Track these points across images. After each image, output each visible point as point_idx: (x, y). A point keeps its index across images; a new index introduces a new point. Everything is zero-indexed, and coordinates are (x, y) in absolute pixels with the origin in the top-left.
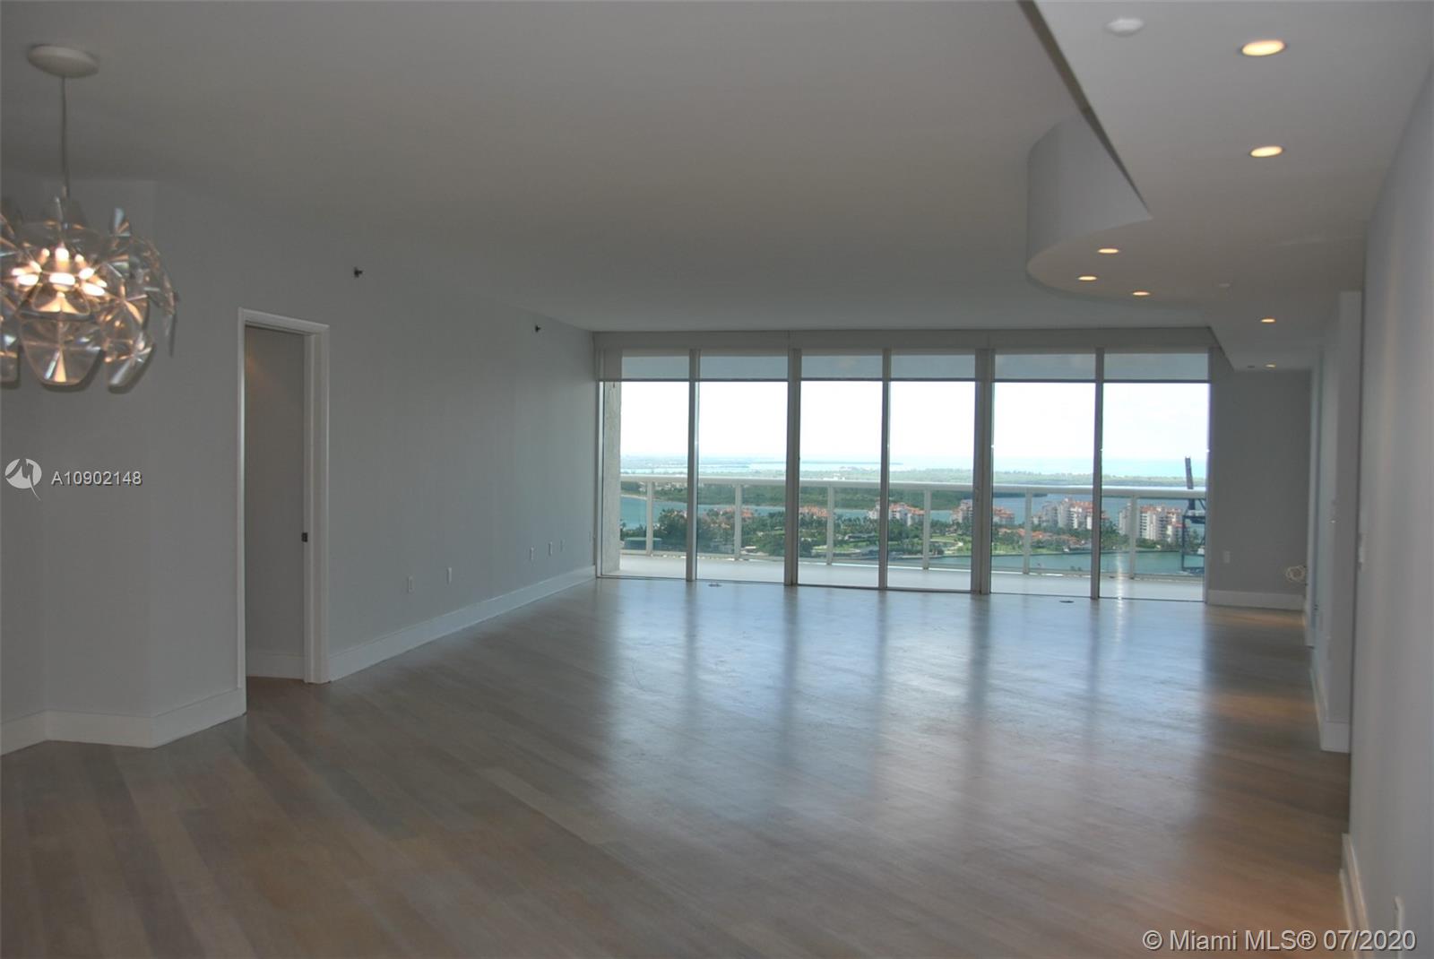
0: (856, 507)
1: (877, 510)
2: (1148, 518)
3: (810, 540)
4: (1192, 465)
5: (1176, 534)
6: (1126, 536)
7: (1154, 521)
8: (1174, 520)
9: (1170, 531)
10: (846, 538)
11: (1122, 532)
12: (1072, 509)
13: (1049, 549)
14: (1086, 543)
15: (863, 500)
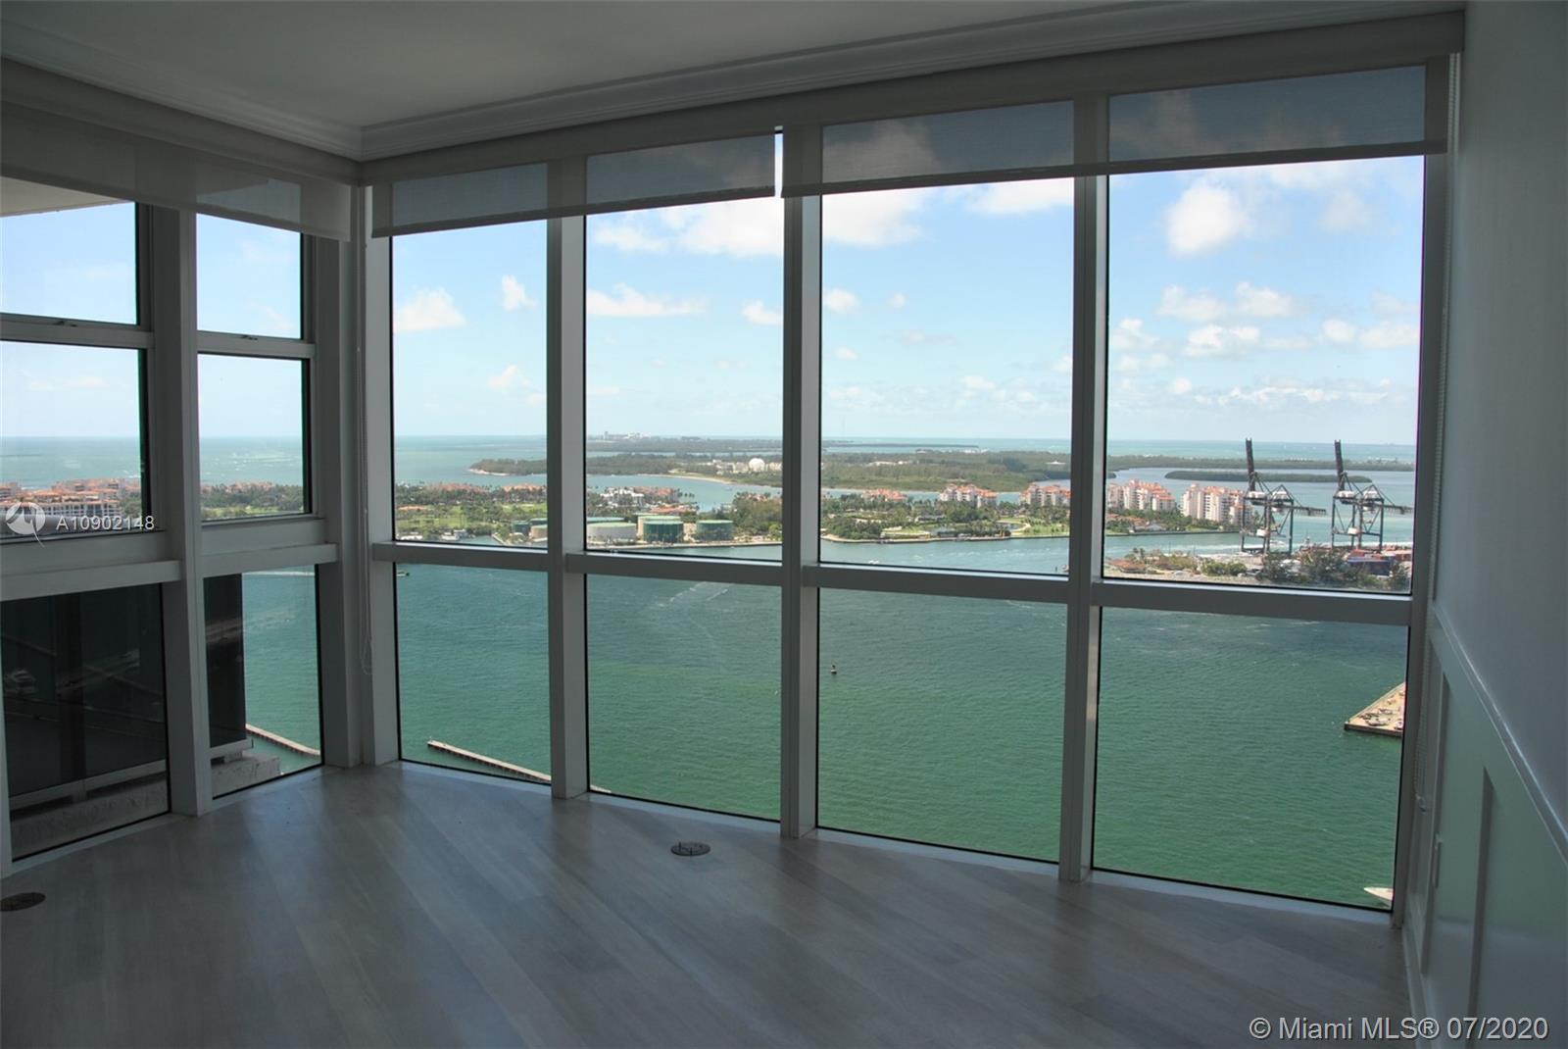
0: (929, 489)
1: (947, 492)
2: (1211, 499)
3: (880, 522)
4: (1253, 447)
5: (1238, 515)
6: (1190, 517)
7: (1217, 503)
8: (1236, 501)
9: (1232, 512)
10: (917, 520)
11: (1186, 513)
12: (1138, 491)
13: (1113, 530)
14: (1150, 524)
15: (936, 482)
